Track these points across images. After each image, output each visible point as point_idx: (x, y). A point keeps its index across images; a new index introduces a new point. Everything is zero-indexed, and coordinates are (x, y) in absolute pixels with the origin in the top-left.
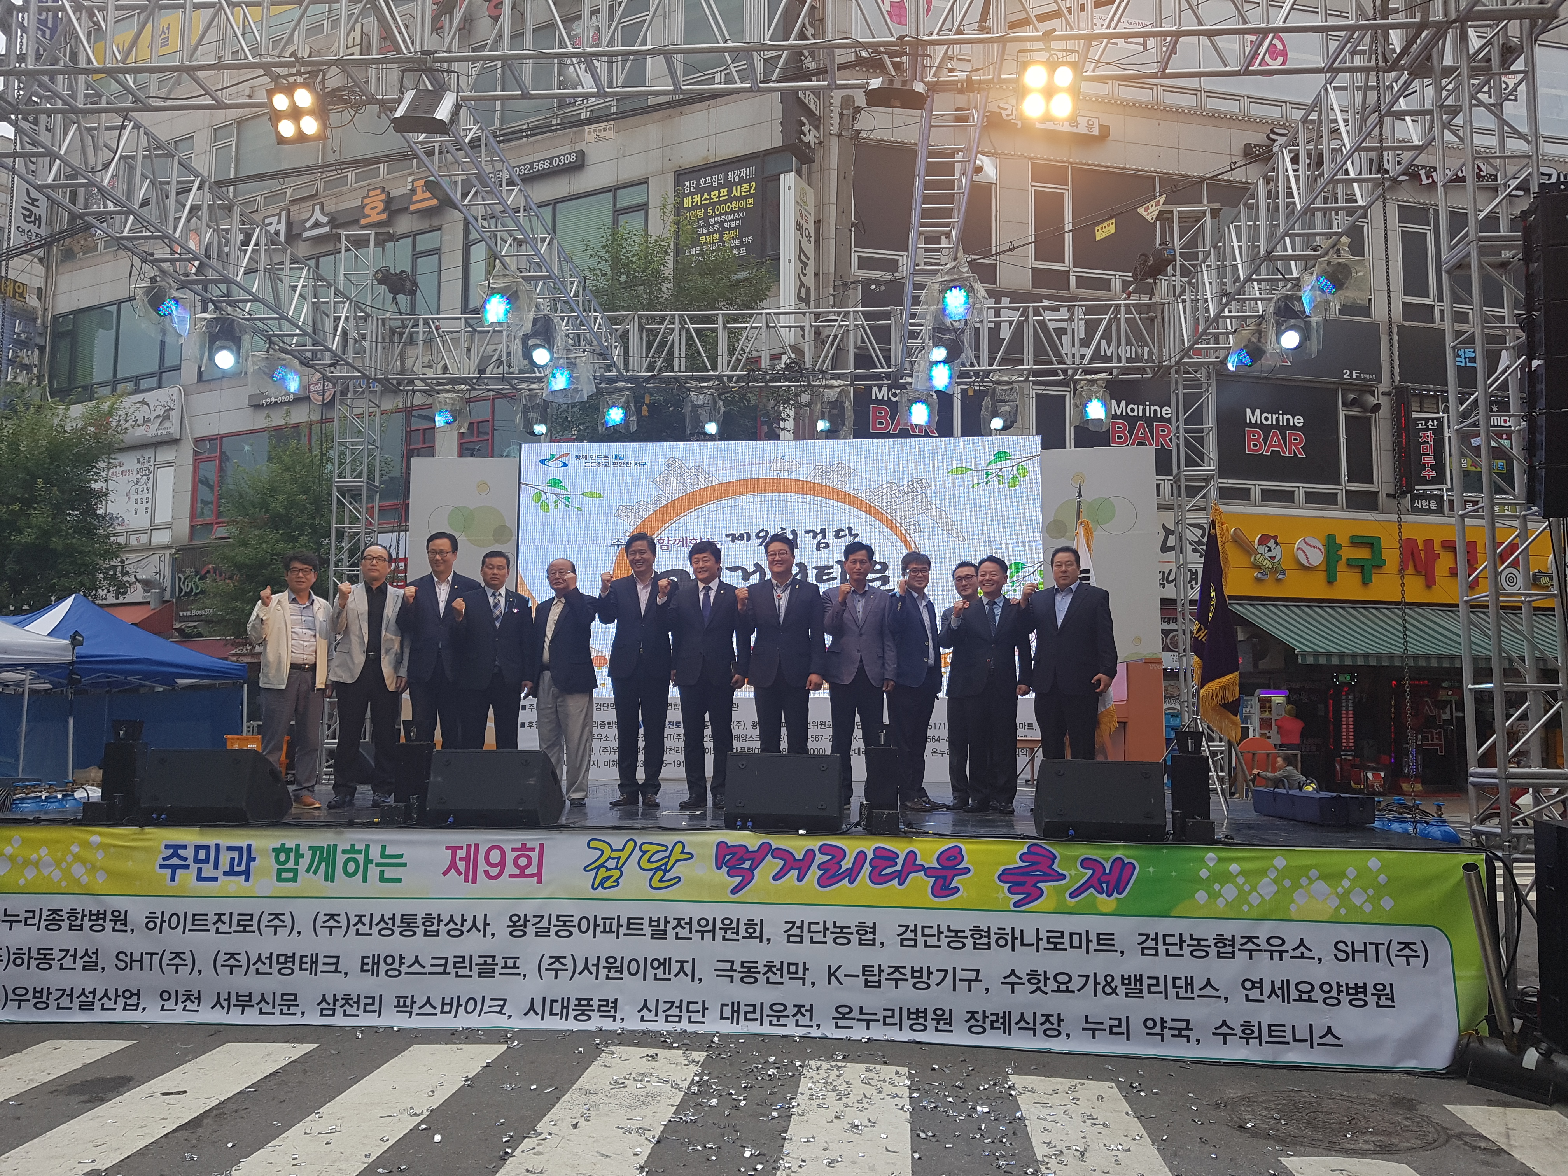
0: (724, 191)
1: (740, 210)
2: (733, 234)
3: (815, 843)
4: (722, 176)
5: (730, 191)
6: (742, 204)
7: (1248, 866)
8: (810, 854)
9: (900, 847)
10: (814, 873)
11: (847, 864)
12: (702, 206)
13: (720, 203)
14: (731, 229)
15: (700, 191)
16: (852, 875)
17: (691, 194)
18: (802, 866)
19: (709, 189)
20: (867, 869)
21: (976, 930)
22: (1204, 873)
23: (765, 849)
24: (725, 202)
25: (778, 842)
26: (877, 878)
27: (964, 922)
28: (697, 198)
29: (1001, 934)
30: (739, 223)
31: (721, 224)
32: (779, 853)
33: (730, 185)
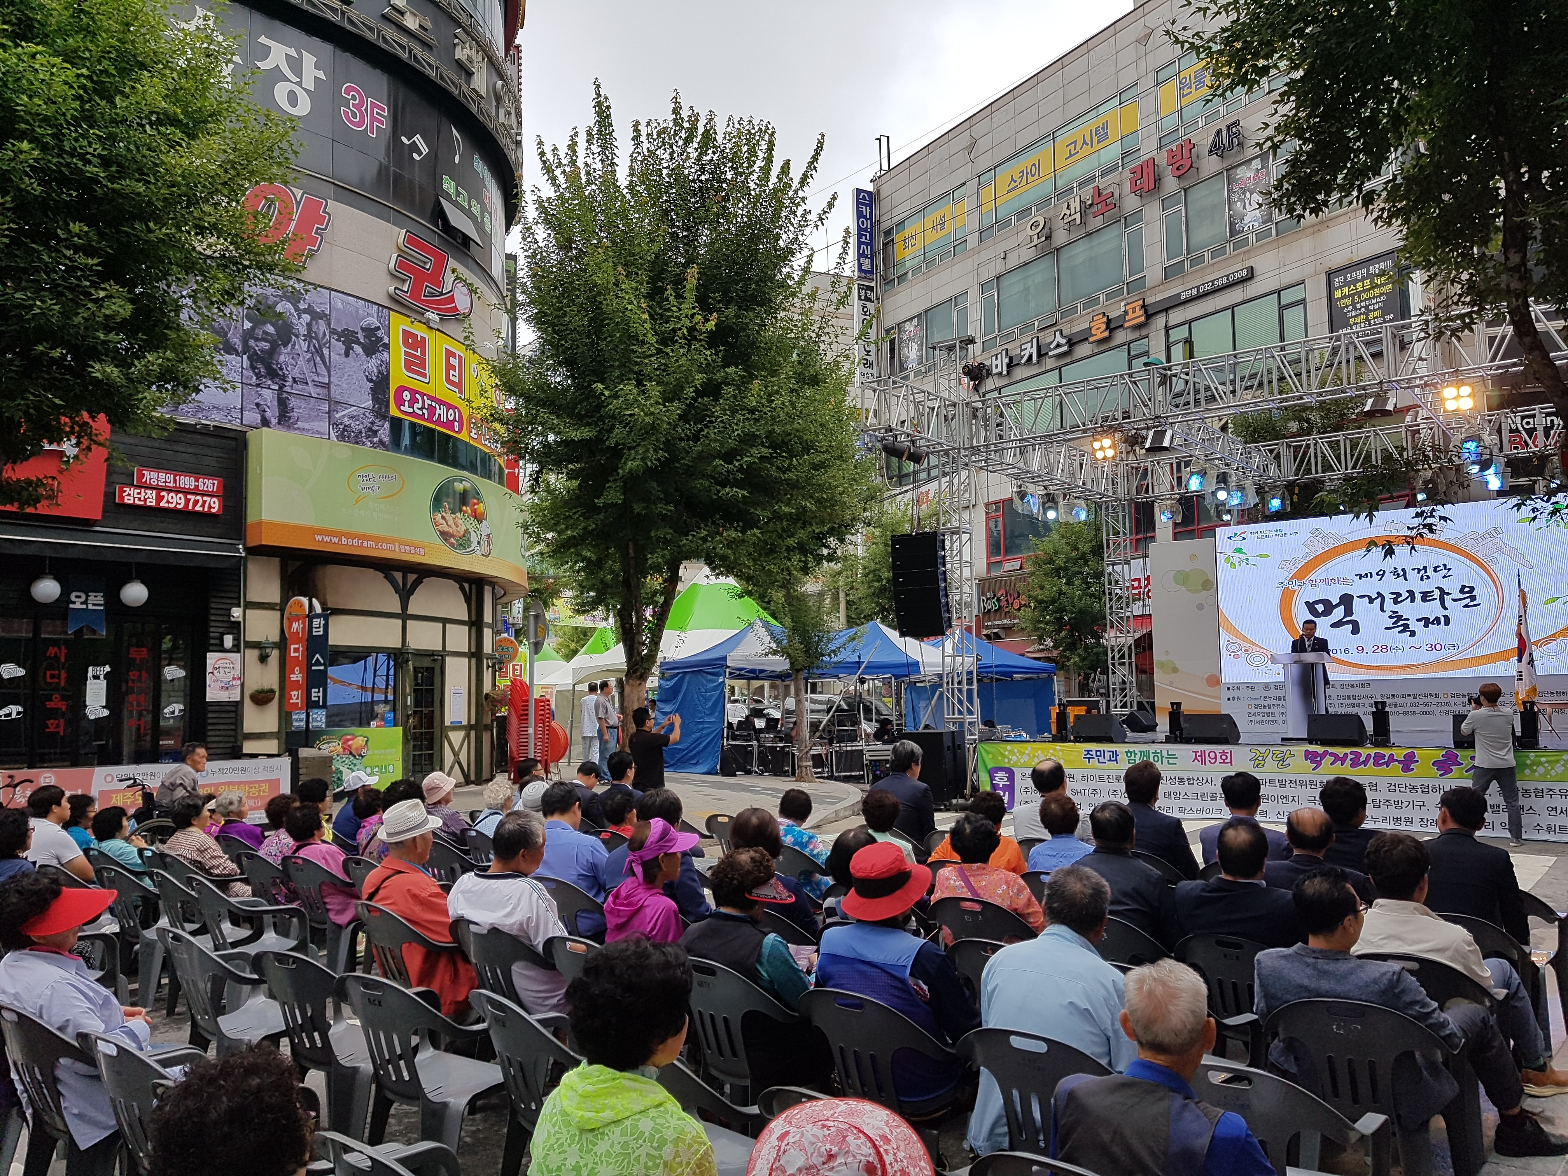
0: (1367, 282)
1: (1381, 294)
2: (1377, 314)
3: (1348, 750)
4: (1364, 270)
5: (1372, 282)
6: (1383, 290)
7: (1550, 759)
8: (1346, 755)
9: (1386, 752)
10: (1348, 762)
11: (1362, 759)
12: (1350, 295)
13: (1364, 291)
14: (1375, 310)
15: (1347, 284)
16: (1365, 763)
17: (1340, 287)
18: (1343, 760)
19: (1355, 282)
20: (1372, 760)
21: (1422, 786)
22: (1528, 762)
23: (1326, 752)
24: (1369, 290)
25: (1331, 750)
26: (1376, 764)
27: (1418, 783)
28: (1345, 290)
29: (1434, 787)
30: (1381, 305)
31: (1367, 307)
32: (1332, 754)
33: (1370, 276)
